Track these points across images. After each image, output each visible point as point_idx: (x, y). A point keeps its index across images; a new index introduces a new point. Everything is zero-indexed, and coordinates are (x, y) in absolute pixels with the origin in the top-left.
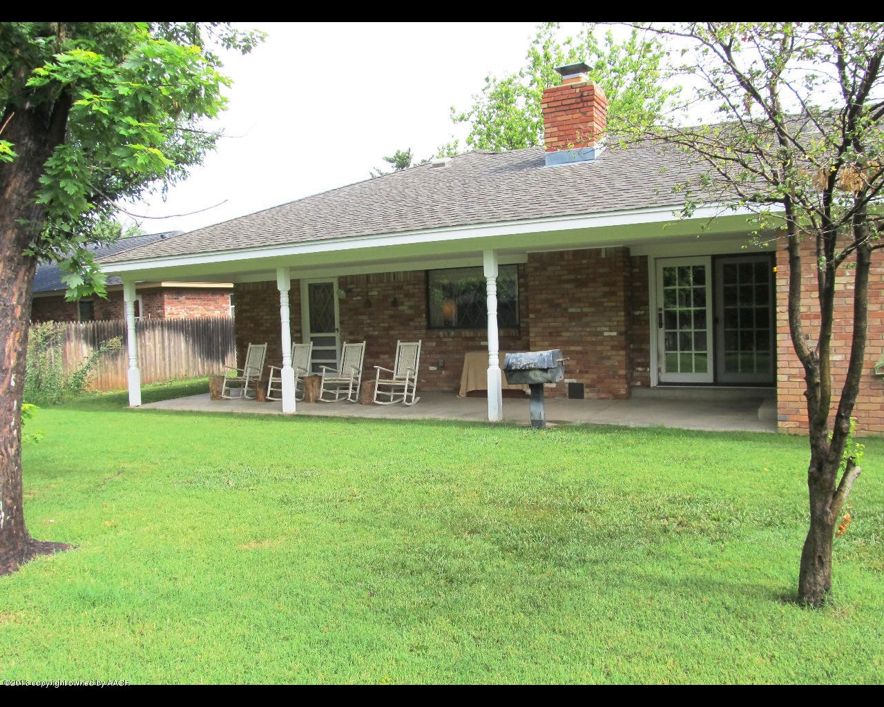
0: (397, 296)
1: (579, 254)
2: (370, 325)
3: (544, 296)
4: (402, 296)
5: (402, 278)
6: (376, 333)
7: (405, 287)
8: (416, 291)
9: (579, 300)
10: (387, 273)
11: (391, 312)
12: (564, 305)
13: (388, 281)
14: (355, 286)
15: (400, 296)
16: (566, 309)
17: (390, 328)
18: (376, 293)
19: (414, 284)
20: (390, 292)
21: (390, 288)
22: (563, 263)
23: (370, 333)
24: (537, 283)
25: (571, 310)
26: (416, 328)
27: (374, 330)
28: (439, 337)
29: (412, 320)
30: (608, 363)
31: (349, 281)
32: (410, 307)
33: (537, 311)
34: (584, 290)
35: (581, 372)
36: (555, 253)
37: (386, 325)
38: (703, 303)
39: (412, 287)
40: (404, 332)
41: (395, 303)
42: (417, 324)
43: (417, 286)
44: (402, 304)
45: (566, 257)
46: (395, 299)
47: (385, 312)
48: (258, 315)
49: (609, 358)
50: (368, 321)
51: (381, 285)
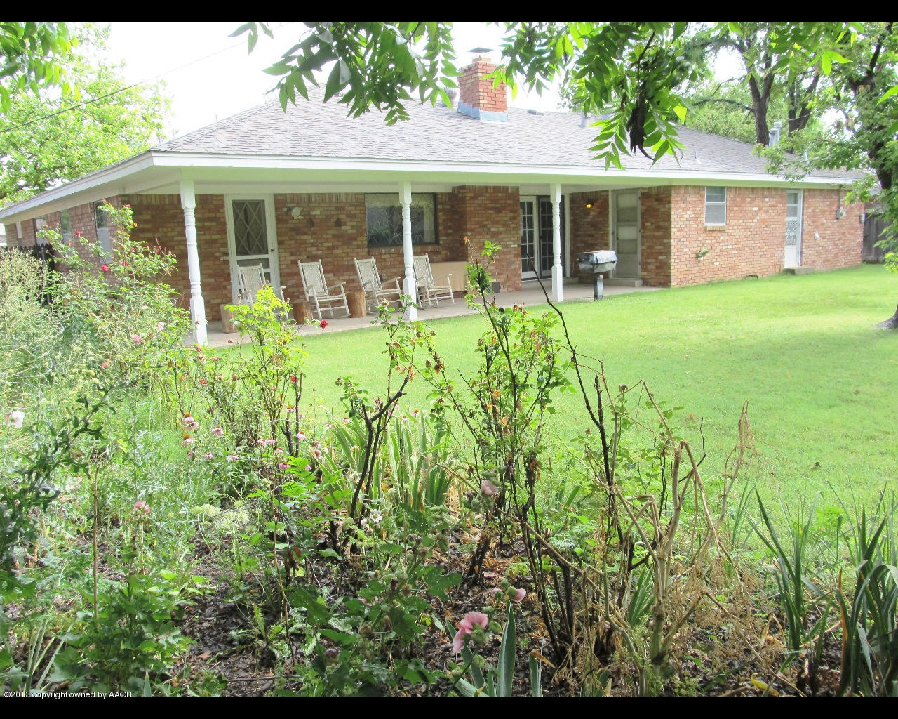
0: (340, 216)
1: (497, 189)
2: (313, 245)
3: (476, 219)
4: (344, 216)
5: (343, 199)
6: (320, 252)
7: (347, 208)
8: (357, 212)
9: (497, 223)
10: (329, 194)
11: (335, 232)
12: (488, 226)
13: (331, 202)
14: (295, 205)
15: (343, 217)
16: (489, 229)
17: (333, 248)
18: (318, 213)
19: (356, 206)
20: (332, 213)
21: (333, 208)
22: (488, 195)
23: (314, 253)
24: (472, 209)
25: (492, 230)
26: (358, 247)
27: (318, 250)
28: (381, 254)
29: (355, 239)
30: (513, 267)
31: (288, 200)
32: (353, 227)
33: (472, 230)
34: (500, 215)
35: (498, 274)
36: (483, 187)
37: (330, 244)
38: (531, 226)
39: (353, 208)
40: (348, 251)
41: (339, 223)
42: (360, 243)
43: (358, 208)
44: (345, 224)
45: (489, 190)
46: (338, 219)
47: (329, 232)
48: (166, 236)
49: (514, 263)
50: (312, 241)
51: (323, 205)
